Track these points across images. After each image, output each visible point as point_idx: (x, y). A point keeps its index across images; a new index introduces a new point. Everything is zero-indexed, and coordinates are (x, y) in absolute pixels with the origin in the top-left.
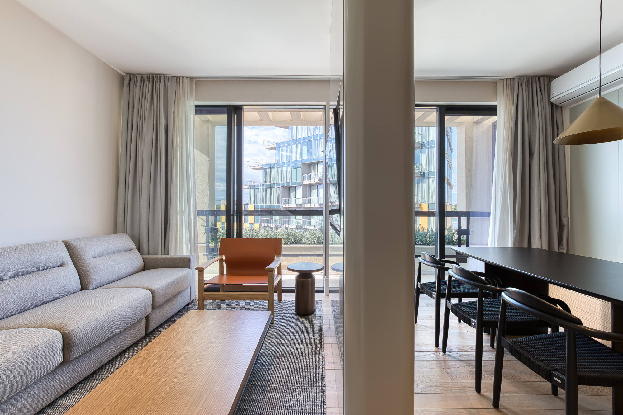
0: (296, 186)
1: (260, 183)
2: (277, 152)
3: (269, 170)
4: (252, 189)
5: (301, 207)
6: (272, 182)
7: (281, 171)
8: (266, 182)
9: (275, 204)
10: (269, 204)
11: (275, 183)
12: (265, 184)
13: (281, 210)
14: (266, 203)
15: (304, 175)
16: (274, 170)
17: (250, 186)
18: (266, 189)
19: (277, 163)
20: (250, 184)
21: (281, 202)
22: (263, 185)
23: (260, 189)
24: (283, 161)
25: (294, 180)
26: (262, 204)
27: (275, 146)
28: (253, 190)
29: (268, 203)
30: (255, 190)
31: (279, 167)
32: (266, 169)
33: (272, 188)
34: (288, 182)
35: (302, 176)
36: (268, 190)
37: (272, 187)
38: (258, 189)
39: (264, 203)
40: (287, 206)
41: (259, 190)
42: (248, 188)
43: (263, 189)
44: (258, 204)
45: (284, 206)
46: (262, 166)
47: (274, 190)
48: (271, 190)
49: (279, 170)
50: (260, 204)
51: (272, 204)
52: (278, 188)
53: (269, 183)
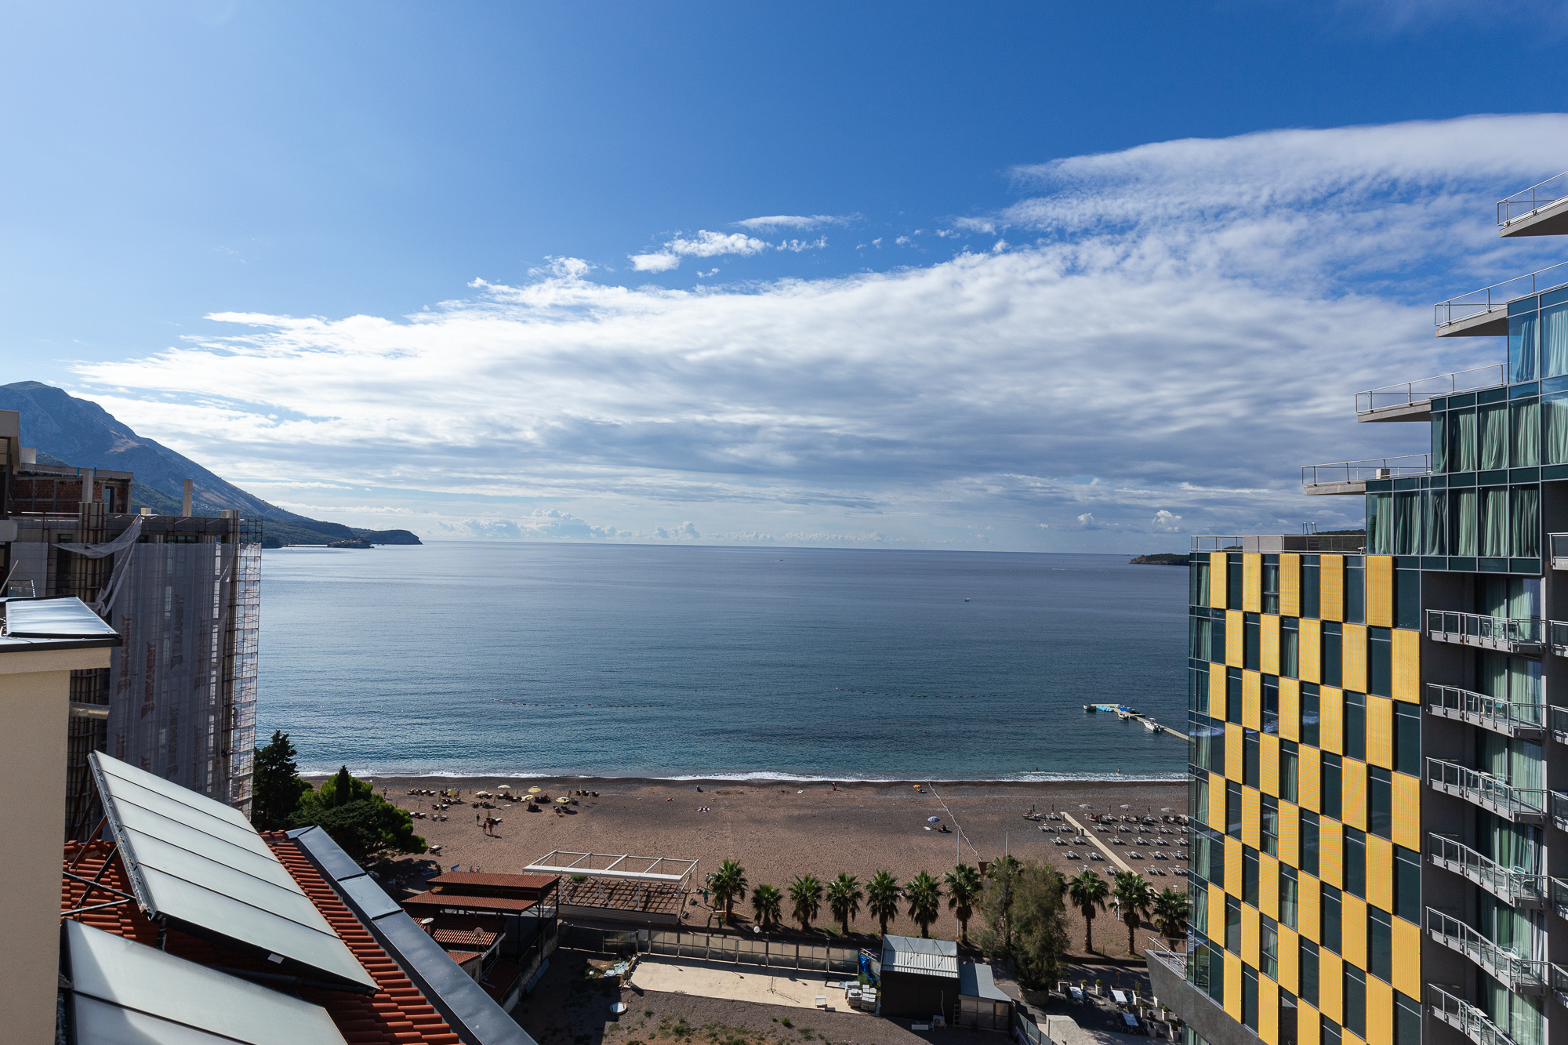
1: (1421, 473)
2: (1519, 341)
3: (1468, 422)
4: (1381, 496)
6: (1488, 466)
7: (1544, 417)
8: (1453, 461)
9: (1504, 553)
10: (1473, 553)
11: (1505, 466)
12: (1447, 474)
14: (1454, 549)
16: (1498, 418)
17: (1371, 485)
18: (1455, 496)
19: (1515, 384)
20: (1371, 478)
21: (1539, 547)
22: (1436, 481)
23: (1424, 494)
24: (1552, 376)
26: (1435, 554)
27: (1502, 316)
28: (1384, 500)
29: (1467, 549)
30: (1400, 500)
31: (1529, 402)
32: (1454, 416)
33: (1485, 491)
36: (1468, 504)
37: (1487, 484)
38: (1412, 495)
39: (1442, 550)
41: (1417, 500)
42: (1362, 493)
43: (1439, 495)
45: (1557, 563)
46: (1430, 406)
47: (1500, 502)
48: (1486, 497)
49: (1530, 416)
50: (1423, 551)
51: (1488, 554)
52: (1524, 487)
53: (1471, 471)
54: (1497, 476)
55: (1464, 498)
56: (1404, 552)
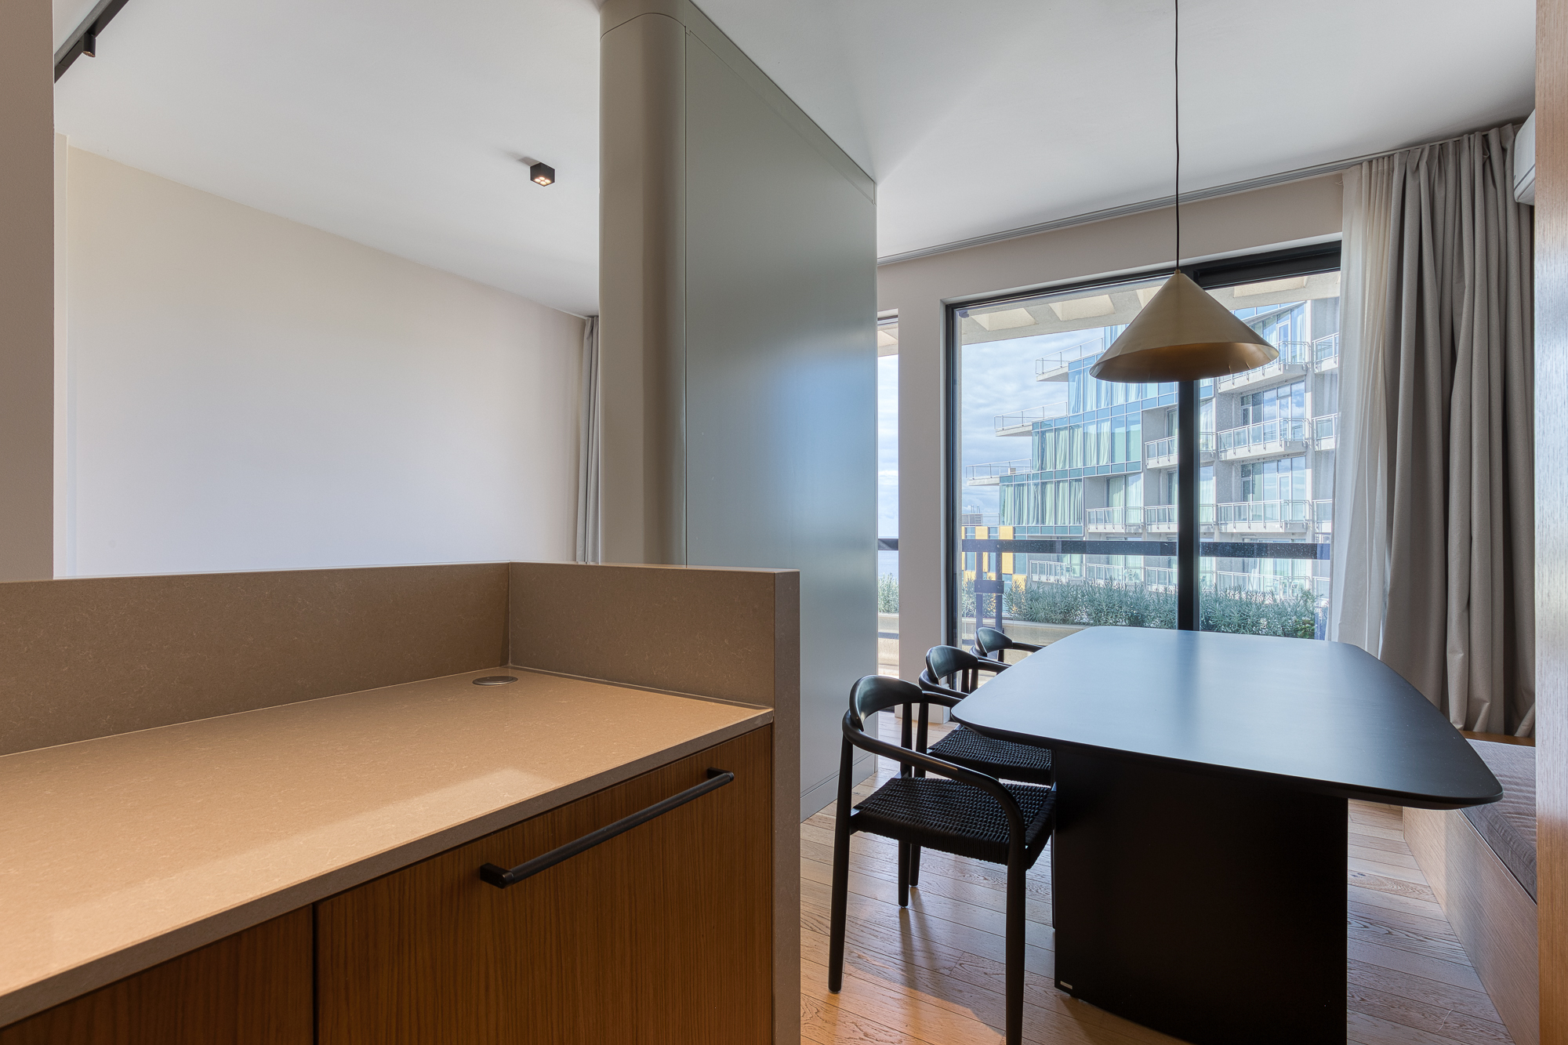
0: (1126, 476)
1: (1027, 471)
2: (1074, 385)
3: (1050, 436)
4: (1008, 486)
5: (1140, 531)
6: (1059, 467)
7: (1085, 435)
8: (1042, 466)
9: (1067, 524)
10: (1052, 524)
11: (1067, 468)
12: (1040, 472)
13: (1084, 539)
14: (1043, 522)
15: (1149, 443)
16: (1064, 434)
17: (1002, 479)
18: (1044, 484)
19: (1071, 414)
20: (1003, 474)
21: (1083, 517)
22: (1035, 476)
23: (1028, 485)
24: (1089, 409)
25: (1120, 458)
26: (1034, 525)
27: (1066, 370)
28: (1010, 488)
29: (1049, 521)
30: (1016, 488)
31: (1078, 426)
32: (1043, 433)
33: (1059, 482)
34: (1104, 464)
35: (1143, 445)
36: (1050, 488)
37: (1059, 477)
38: (1023, 485)
39: (1038, 522)
40: (1101, 528)
41: (1026, 488)
42: (997, 484)
43: (1036, 485)
44: (1024, 525)
45: (1092, 528)
46: (1031, 427)
47: (1064, 487)
48: (1058, 486)
49: (1079, 433)
50: (1028, 523)
51: (1059, 524)
52: (1076, 480)
53: (1051, 470)
54: (1064, 472)
55: (1049, 486)
56: (1019, 524)
